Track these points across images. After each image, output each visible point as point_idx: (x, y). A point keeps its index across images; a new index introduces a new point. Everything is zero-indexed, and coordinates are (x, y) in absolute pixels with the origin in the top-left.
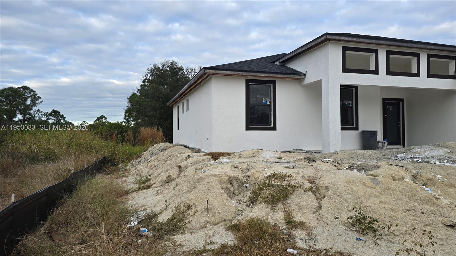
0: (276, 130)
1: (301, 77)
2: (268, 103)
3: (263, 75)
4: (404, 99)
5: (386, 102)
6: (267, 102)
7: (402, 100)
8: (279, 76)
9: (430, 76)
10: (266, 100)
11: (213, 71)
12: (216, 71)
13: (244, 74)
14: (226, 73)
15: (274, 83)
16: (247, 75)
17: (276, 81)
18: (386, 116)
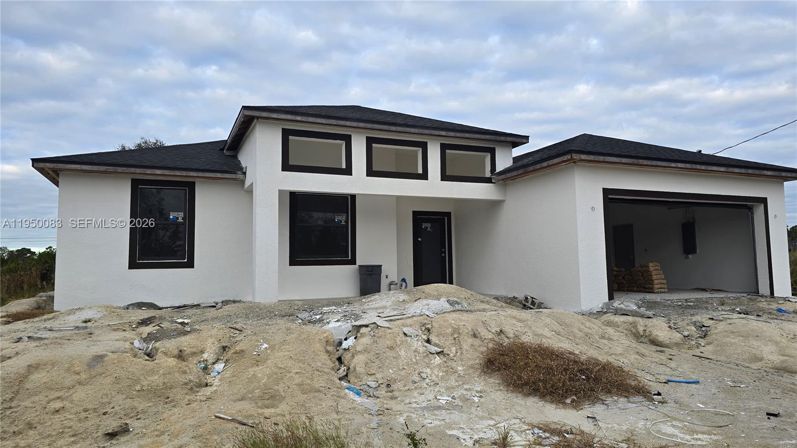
0: (193, 268)
1: (238, 177)
2: (180, 220)
3: (158, 172)
4: (450, 213)
5: (419, 218)
6: (178, 218)
7: (448, 215)
8: (200, 174)
9: (445, 177)
10: (177, 216)
11: (52, 164)
12: (59, 165)
13: (118, 171)
14: (80, 169)
15: (191, 187)
16: (126, 171)
17: (195, 182)
18: (419, 239)
